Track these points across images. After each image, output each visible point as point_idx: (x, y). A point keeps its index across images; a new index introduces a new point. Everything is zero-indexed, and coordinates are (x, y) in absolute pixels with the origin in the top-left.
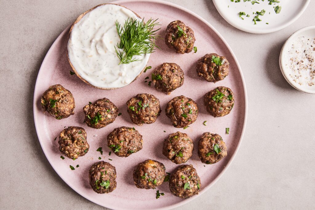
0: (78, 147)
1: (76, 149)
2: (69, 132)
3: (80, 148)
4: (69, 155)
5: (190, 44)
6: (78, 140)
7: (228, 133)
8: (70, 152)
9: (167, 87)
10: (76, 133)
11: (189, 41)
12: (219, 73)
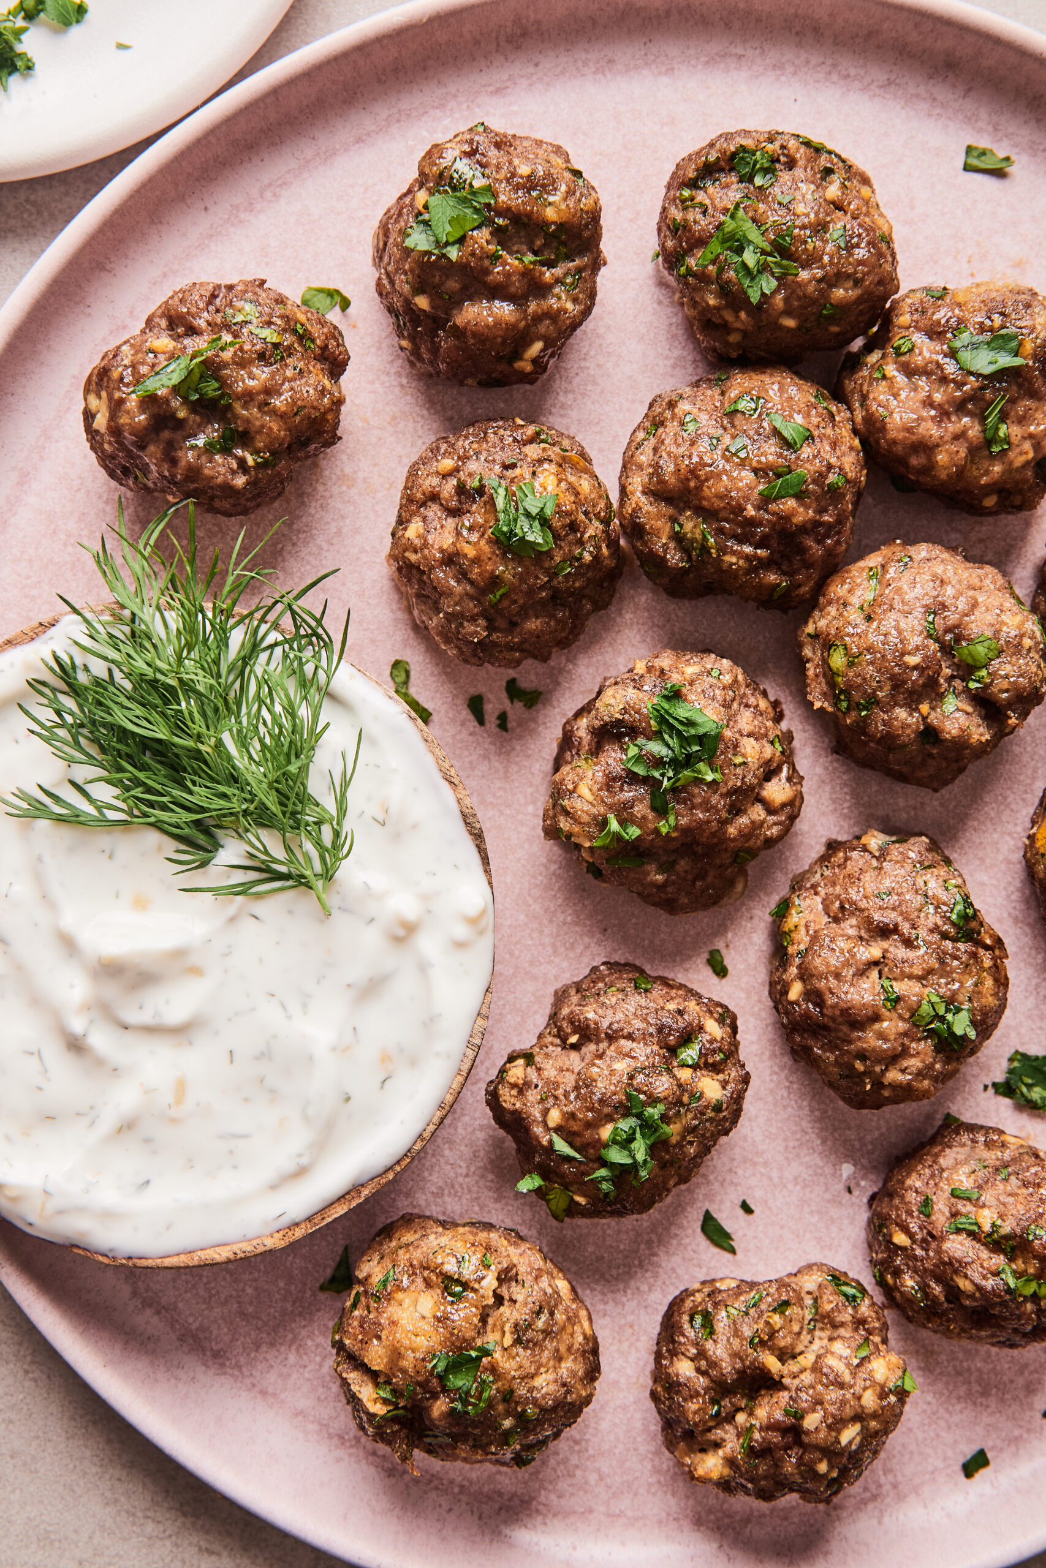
0: (816, 1346)
1: (831, 1361)
2: (692, 1406)
3: (825, 1334)
4: (873, 1424)
5: (290, 325)
6: (766, 1341)
7: (1007, 159)
8: (848, 1412)
9: (587, 557)
10: (702, 1354)
11: (269, 323)
12: (550, 214)
